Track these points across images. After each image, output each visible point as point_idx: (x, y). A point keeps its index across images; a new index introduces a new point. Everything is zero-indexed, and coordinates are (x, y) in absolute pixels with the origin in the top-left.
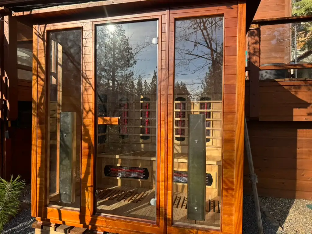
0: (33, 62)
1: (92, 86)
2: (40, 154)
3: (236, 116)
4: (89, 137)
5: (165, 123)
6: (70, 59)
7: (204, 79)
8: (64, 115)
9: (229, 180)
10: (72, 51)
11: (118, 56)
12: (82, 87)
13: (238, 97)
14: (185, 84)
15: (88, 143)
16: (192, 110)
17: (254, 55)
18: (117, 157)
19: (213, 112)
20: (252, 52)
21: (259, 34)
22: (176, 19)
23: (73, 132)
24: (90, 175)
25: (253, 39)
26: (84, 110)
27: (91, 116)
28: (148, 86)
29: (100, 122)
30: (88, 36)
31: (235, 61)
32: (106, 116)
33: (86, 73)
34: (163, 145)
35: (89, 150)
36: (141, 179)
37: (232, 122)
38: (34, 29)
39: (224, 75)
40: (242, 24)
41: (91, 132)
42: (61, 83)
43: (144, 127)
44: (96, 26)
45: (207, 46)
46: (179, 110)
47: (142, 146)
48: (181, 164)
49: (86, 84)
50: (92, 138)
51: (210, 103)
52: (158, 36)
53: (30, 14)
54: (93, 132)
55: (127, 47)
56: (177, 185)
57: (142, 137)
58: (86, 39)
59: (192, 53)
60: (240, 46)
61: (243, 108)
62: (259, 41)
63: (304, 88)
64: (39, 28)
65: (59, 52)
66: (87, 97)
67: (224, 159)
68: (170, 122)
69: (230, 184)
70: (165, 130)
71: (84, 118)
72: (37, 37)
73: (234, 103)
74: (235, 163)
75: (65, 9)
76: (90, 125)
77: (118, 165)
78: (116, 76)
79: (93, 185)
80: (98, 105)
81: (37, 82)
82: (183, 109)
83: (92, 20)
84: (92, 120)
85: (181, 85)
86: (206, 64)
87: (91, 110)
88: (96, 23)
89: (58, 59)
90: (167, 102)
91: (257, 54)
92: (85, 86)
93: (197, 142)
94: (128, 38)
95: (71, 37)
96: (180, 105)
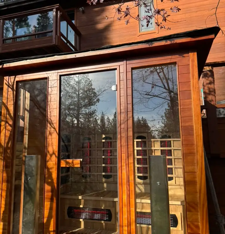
0: (3, 109)
1: (56, 131)
2: (5, 197)
3: (196, 157)
4: (52, 180)
5: (126, 165)
6: (36, 106)
7: (164, 115)
8: (29, 158)
9: (193, 224)
10: (39, 98)
11: (82, 96)
12: (47, 131)
13: (196, 139)
14: (145, 120)
15: (51, 187)
16: (153, 148)
17: (209, 94)
18: (80, 197)
19: (174, 150)
20: (207, 91)
21: (212, 75)
22: (133, 69)
23: (37, 174)
24: (53, 219)
25: (208, 80)
26: (48, 153)
27: (54, 159)
28: (111, 122)
29: (63, 164)
30: (53, 85)
31: (191, 104)
32: (69, 158)
33: (51, 118)
34: (125, 188)
35: (52, 193)
36: (104, 220)
37: (192, 163)
38: (5, 80)
39: (181, 117)
40: (195, 71)
41: (54, 175)
42: (28, 127)
43: (107, 165)
44: (60, 76)
45: (164, 87)
46: (140, 148)
47: (105, 185)
48: (145, 205)
49: (50, 128)
50: (55, 181)
51: (170, 141)
52: (116, 84)
53: (2, 68)
54: (56, 175)
55: (90, 87)
56: (141, 228)
57: (104, 176)
58: (52, 88)
59: (149, 94)
60: (194, 91)
61: (202, 149)
62: (213, 81)
64: (9, 79)
65: (26, 99)
66: (51, 140)
67: (187, 201)
68: (131, 163)
69: (195, 229)
70: (126, 172)
71: (48, 161)
72: (7, 87)
73: (193, 144)
74: (199, 206)
75: (33, 63)
76: (53, 167)
77: (81, 206)
78: (80, 114)
79: (55, 229)
80: (61, 148)
81: (6, 128)
82: (144, 147)
83: (56, 71)
84: (56, 163)
85: (142, 120)
86: (164, 102)
87: (55, 152)
88: (61, 74)
89: (26, 105)
90: (127, 144)
91: (213, 93)
92: (49, 130)
93: (159, 184)
94: (92, 80)
95: (38, 86)
96: (141, 143)
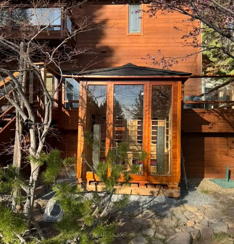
27: (111, 126)
33: (109, 106)
38: (80, 83)
50: (112, 136)
51: (158, 121)
58: (109, 91)
63: (207, 114)
64: (83, 83)
69: (175, 156)
72: (82, 87)
74: (177, 147)
76: (111, 131)
81: (82, 109)
87: (112, 123)
88: (115, 84)
92: (108, 112)
